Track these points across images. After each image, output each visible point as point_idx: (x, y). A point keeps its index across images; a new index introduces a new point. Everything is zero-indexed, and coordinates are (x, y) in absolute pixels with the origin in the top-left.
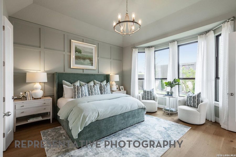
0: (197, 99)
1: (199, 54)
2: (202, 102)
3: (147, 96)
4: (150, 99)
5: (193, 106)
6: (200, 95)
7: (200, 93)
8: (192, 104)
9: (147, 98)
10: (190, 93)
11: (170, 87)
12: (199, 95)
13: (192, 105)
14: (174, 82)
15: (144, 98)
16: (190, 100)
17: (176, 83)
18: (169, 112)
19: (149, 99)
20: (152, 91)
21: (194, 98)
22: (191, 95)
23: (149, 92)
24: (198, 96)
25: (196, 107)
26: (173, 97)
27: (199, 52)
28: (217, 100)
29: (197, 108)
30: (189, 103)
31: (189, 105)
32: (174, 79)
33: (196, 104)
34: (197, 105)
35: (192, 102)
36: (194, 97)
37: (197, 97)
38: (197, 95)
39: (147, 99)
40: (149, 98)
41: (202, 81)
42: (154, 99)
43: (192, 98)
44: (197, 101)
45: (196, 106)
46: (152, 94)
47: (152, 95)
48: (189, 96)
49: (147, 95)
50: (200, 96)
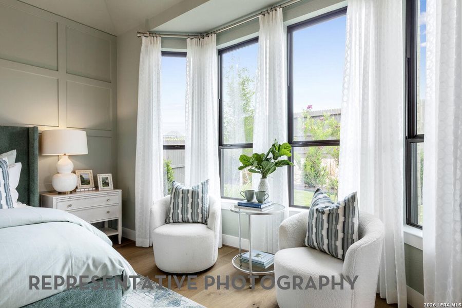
0: (344, 223)
1: (350, 48)
2: (360, 236)
3: (180, 211)
4: (191, 220)
5: (327, 252)
6: (355, 203)
7: (353, 198)
8: (326, 241)
9: (180, 216)
10: (321, 196)
11: (260, 175)
12: (349, 205)
13: (325, 247)
14: (271, 155)
15: (171, 216)
16: (319, 224)
17: (279, 159)
18: (248, 272)
19: (188, 222)
20: (200, 190)
21: (332, 215)
22: (323, 205)
23: (190, 195)
24: (345, 207)
25: (340, 256)
26: (264, 211)
27: (351, 42)
28: (413, 221)
29: (343, 259)
30: (314, 236)
31: (315, 244)
32: (274, 145)
33: (339, 243)
34: (343, 248)
35: (324, 232)
36: (330, 214)
37: (341, 212)
38: (342, 206)
39: (180, 220)
40: (189, 216)
41: (362, 147)
42: (204, 222)
43: (325, 217)
44: (343, 232)
45: (340, 252)
46: (200, 200)
47: (200, 205)
48: (315, 208)
49: (181, 206)
50: (354, 209)
